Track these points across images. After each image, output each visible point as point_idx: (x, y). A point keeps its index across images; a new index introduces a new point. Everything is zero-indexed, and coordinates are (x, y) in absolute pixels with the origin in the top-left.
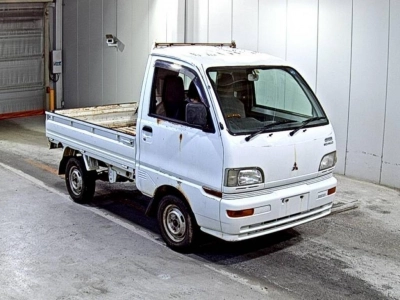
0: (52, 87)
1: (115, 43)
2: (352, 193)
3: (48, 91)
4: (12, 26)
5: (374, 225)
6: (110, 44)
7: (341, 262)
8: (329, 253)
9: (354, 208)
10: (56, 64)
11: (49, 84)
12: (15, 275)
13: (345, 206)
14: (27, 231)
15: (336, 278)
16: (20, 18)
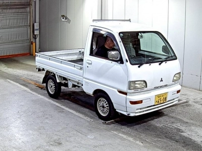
0: (34, 41)
1: (66, 19)
2: (185, 95)
3: (32, 44)
4: (14, 11)
5: (197, 111)
6: (63, 20)
7: (180, 129)
8: (174, 125)
9: (187, 102)
10: (36, 30)
11: (33, 40)
12: (15, 136)
13: (182, 101)
14: (21, 114)
15: (177, 138)
16: (18, 7)
